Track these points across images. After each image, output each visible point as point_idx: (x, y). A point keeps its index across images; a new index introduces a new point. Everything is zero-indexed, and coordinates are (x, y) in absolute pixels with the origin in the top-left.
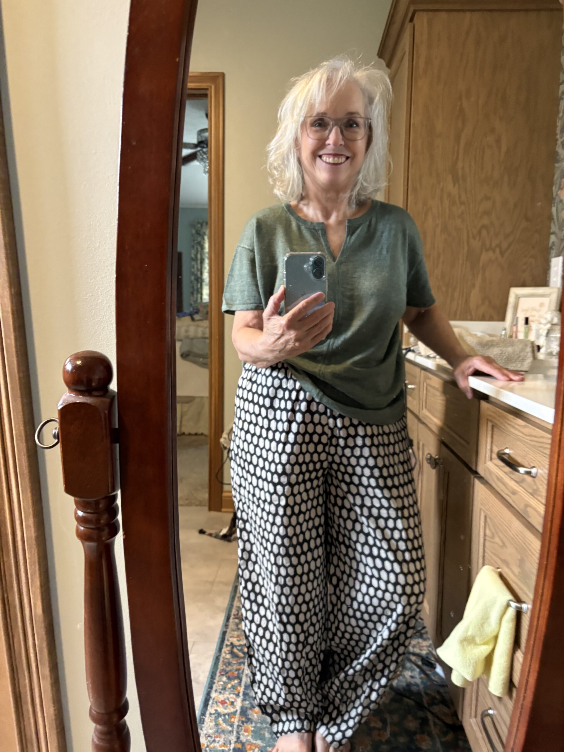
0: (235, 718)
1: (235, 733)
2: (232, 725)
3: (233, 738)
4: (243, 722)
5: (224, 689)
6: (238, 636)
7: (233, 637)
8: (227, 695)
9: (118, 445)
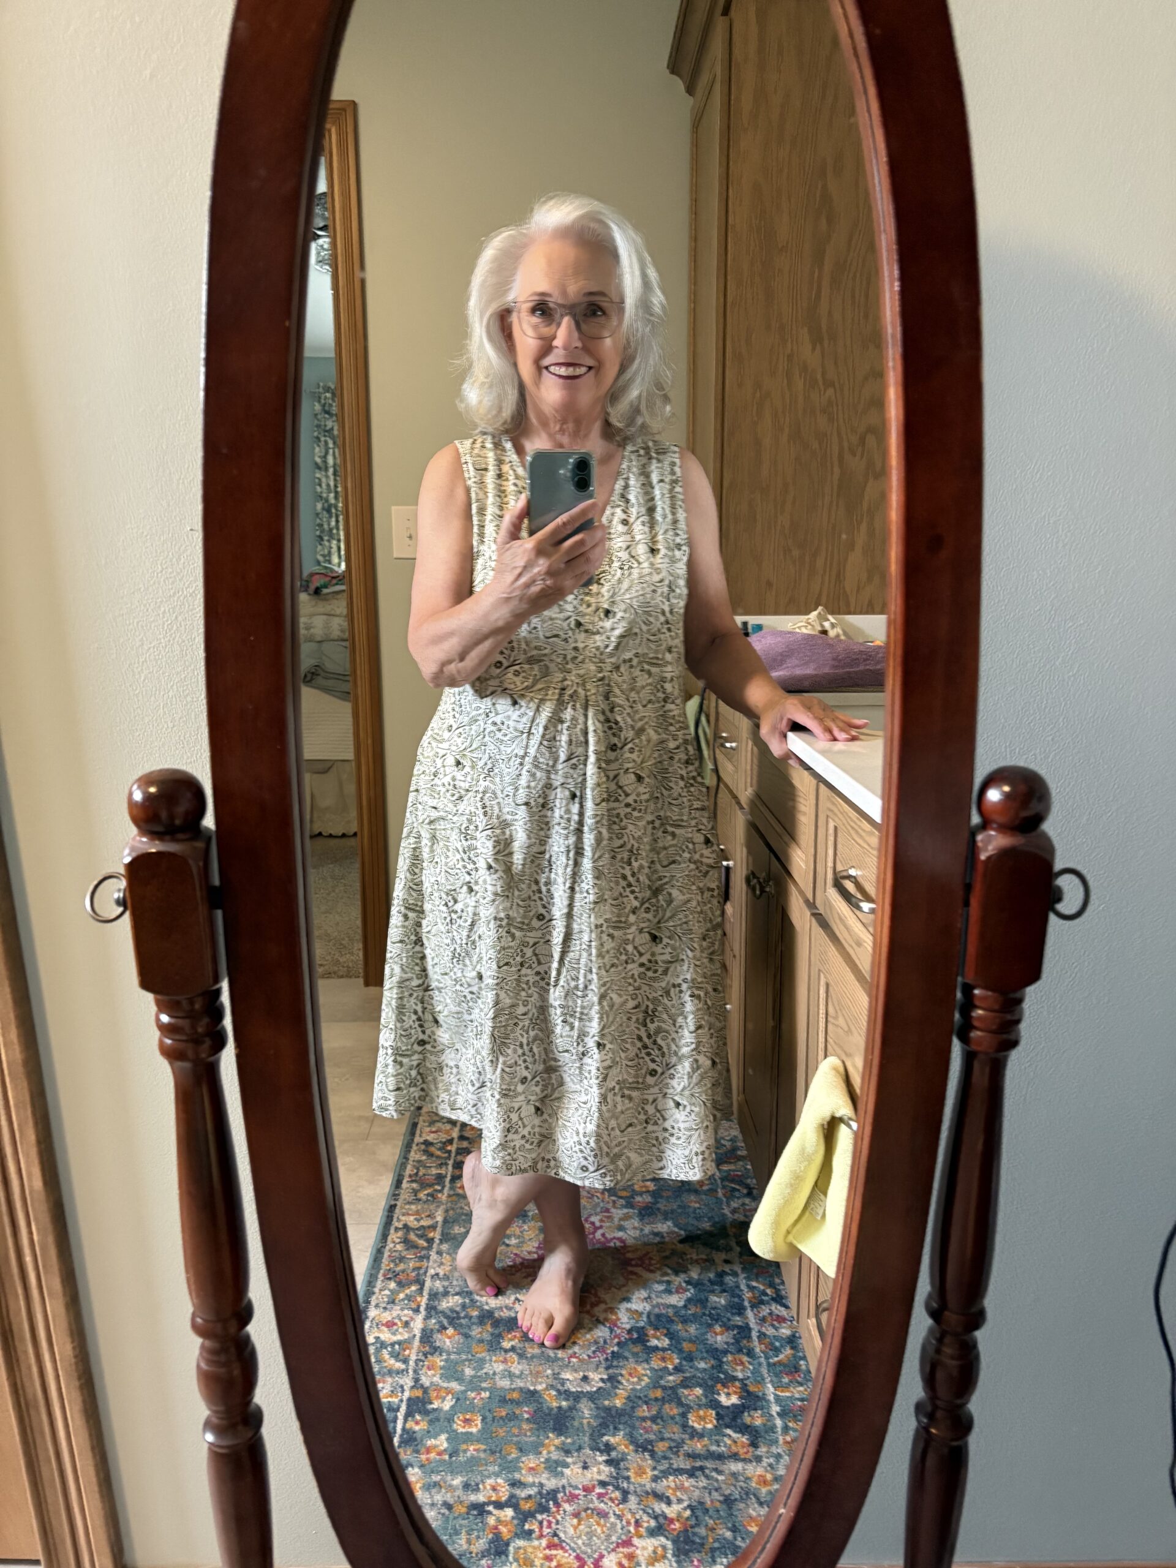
0: (410, 1349)
1: (411, 1372)
2: (405, 1361)
3: (407, 1381)
4: (425, 1355)
5: (392, 1302)
6: (417, 1213)
7: (408, 1214)
8: (396, 1311)
9: (219, 913)
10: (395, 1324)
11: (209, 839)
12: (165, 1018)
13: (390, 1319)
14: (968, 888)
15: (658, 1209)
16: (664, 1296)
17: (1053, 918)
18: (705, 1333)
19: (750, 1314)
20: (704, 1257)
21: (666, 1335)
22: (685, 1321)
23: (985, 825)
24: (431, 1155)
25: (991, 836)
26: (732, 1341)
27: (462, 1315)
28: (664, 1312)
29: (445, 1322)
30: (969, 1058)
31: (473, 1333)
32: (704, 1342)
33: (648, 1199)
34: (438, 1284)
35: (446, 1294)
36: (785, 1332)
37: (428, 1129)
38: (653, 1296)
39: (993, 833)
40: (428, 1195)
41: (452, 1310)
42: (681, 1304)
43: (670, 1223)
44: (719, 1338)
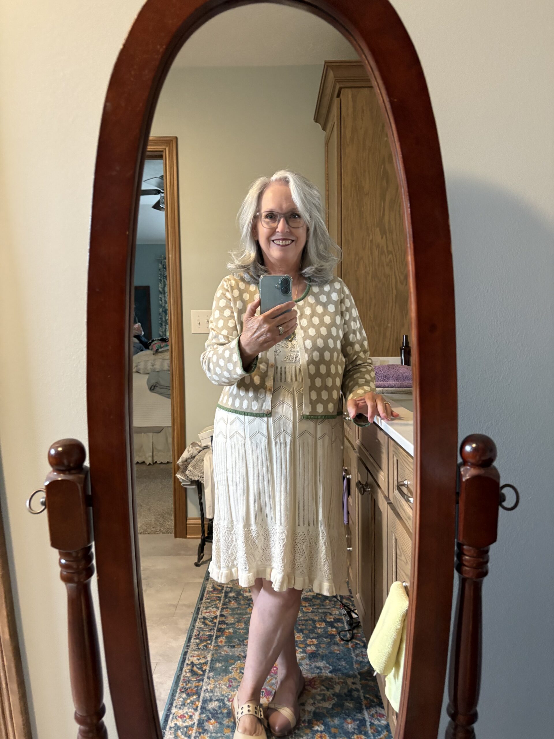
0: (192, 730)
2: (189, 737)
4: (200, 733)
5: (184, 704)
6: (198, 656)
7: (193, 656)
8: (186, 709)
9: (91, 508)
10: (185, 717)
11: (87, 472)
12: (63, 561)
13: (182, 713)
14: (458, 494)
15: (319, 654)
16: (321, 702)
17: (501, 509)
18: (344, 722)
19: (366, 713)
20: (342, 681)
21: (322, 724)
22: (332, 716)
23: (465, 463)
24: (206, 625)
25: (468, 469)
26: (356, 727)
27: (219, 712)
28: (321, 711)
29: (210, 716)
30: (463, 581)
31: (224, 722)
32: (342, 728)
33: (313, 648)
34: (207, 695)
35: (211, 700)
36: (384, 722)
37: (205, 611)
38: (316, 702)
39: (468, 467)
40: (204, 646)
41: (214, 710)
42: (330, 707)
43: (324, 662)
44: (350, 726)
